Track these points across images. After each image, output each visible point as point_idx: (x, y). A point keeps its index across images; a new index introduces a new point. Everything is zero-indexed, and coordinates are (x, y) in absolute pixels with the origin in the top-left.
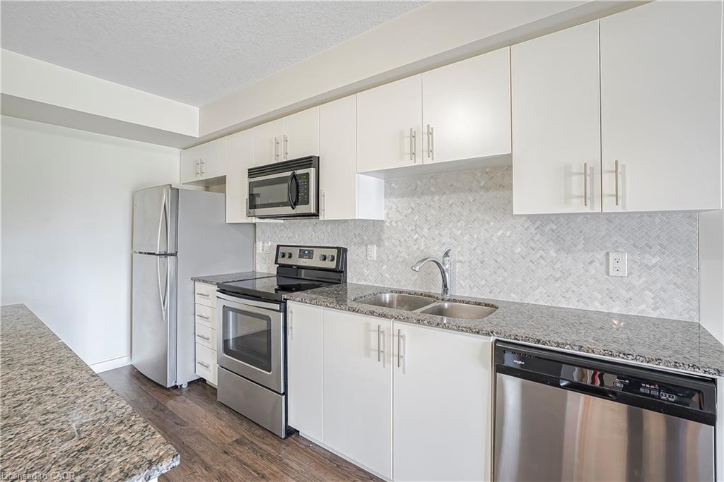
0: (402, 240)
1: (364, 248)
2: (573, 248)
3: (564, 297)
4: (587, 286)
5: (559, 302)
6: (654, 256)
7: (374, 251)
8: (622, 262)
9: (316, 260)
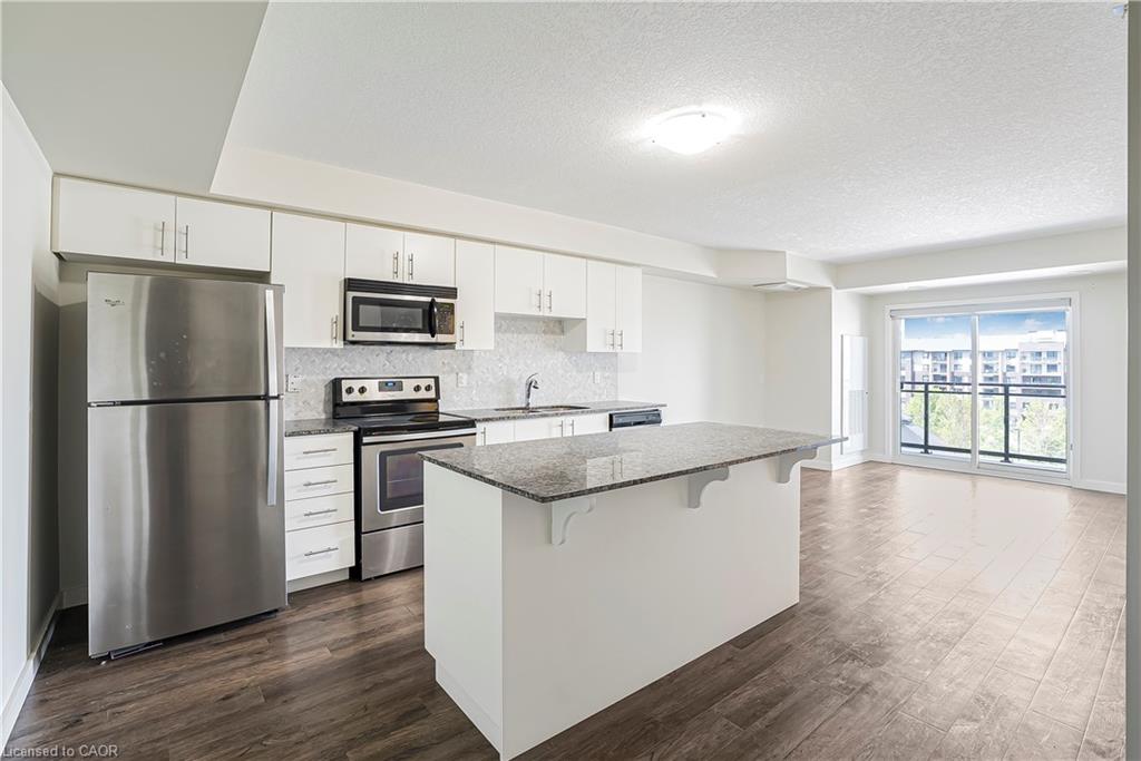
1: (454, 376)
2: (582, 370)
3: (579, 397)
4: (587, 390)
6: (607, 372)
7: (464, 378)
8: (599, 377)
9: (407, 393)
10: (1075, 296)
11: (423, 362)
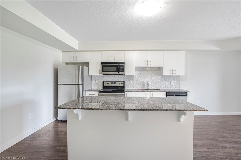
0: (138, 79)
1: (129, 81)
2: (167, 80)
3: (165, 87)
4: (168, 86)
6: (175, 81)
7: (131, 82)
8: (172, 82)
9: (117, 84)
11: (122, 78)
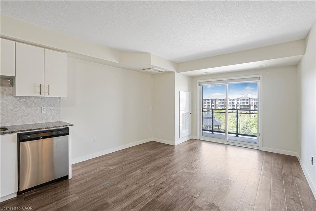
2: (31, 106)
3: (28, 121)
4: (35, 117)
5: (26, 123)
6: (52, 107)
8: (45, 109)
10: (261, 76)
